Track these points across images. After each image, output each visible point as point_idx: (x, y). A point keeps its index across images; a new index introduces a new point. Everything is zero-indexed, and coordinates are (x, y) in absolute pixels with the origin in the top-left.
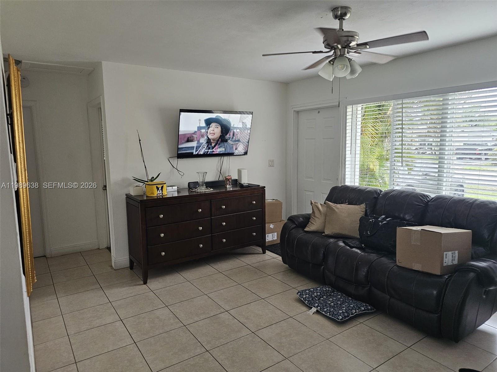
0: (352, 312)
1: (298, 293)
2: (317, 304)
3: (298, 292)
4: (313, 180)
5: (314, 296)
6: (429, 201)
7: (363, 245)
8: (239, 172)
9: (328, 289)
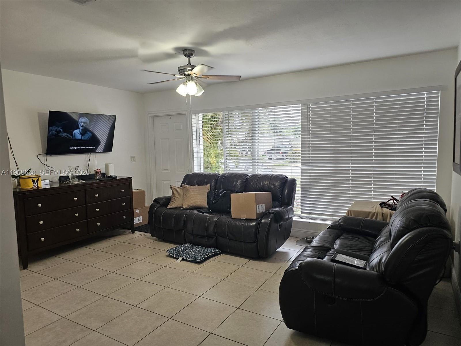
0: (206, 255)
1: (167, 251)
2: (182, 255)
4: (169, 172)
5: (179, 251)
6: (248, 178)
7: (210, 211)
8: (107, 166)
9: (188, 245)
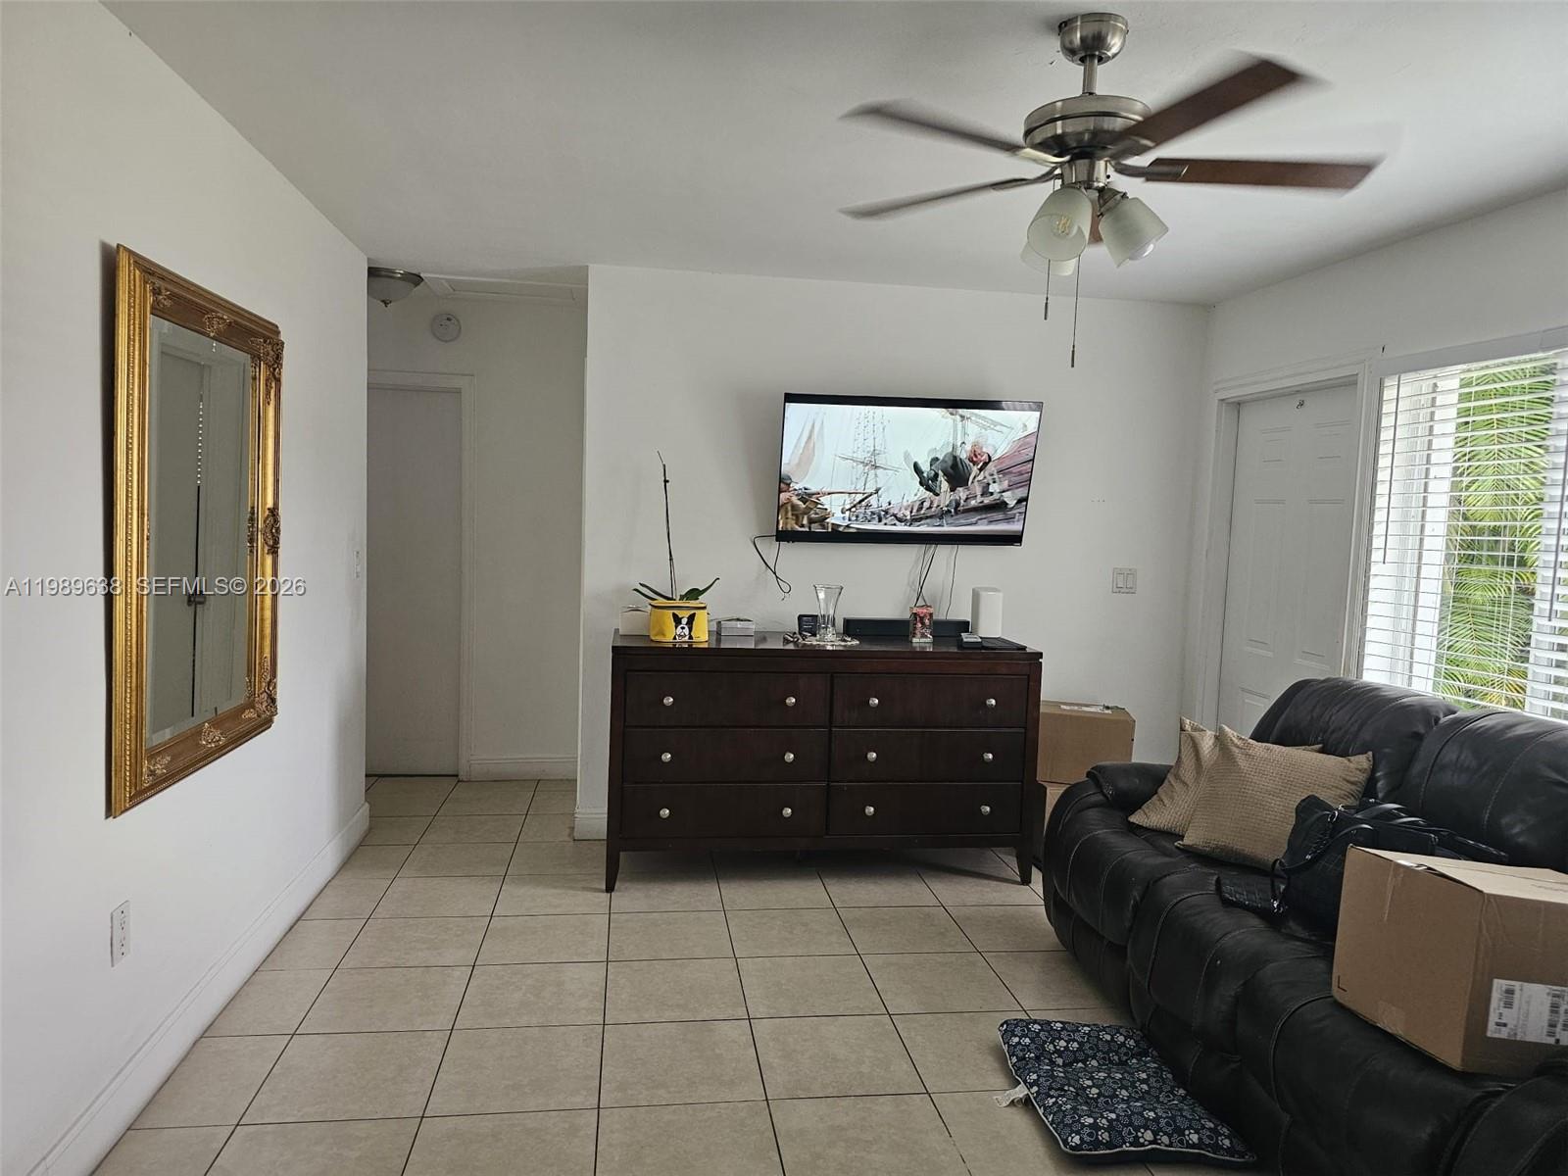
0: (1137, 1138)
1: (1002, 1025)
2: (1034, 1077)
3: (1006, 1022)
4: (1270, 654)
5: (1051, 1047)
7: (1276, 904)
8: (976, 597)
9: (1122, 1039)
